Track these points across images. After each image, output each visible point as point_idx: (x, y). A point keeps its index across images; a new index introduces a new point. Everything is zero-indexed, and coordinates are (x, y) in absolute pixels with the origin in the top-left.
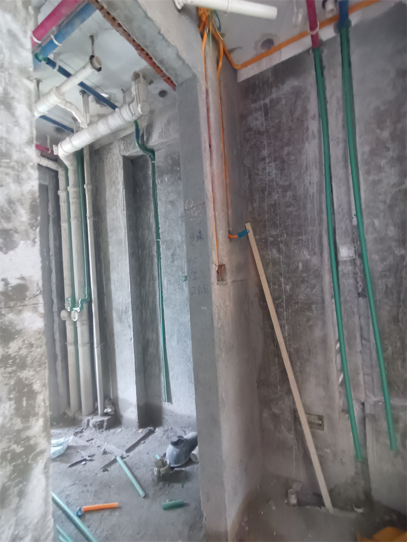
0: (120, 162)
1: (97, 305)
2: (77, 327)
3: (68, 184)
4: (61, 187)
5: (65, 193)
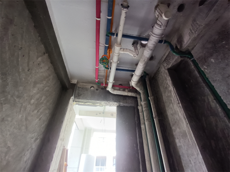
0: (166, 74)
3: (141, 101)
4: (139, 104)
5: (141, 107)
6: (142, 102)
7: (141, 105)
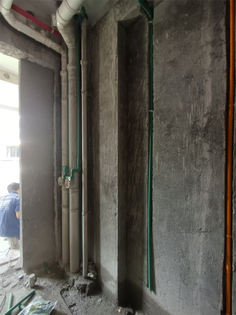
0: (114, 29)
1: (86, 175)
2: (69, 193)
3: (68, 63)
4: (63, 68)
5: (65, 74)
6: (68, 65)
7: (67, 71)
